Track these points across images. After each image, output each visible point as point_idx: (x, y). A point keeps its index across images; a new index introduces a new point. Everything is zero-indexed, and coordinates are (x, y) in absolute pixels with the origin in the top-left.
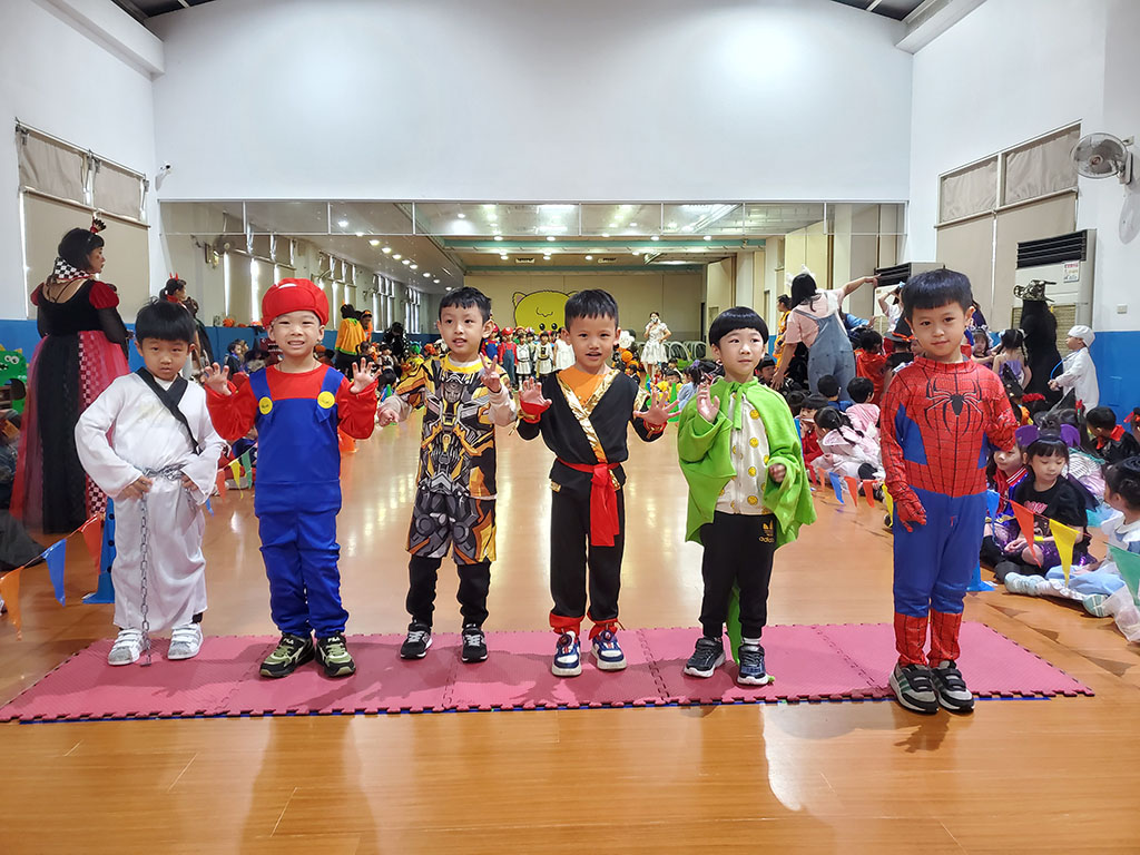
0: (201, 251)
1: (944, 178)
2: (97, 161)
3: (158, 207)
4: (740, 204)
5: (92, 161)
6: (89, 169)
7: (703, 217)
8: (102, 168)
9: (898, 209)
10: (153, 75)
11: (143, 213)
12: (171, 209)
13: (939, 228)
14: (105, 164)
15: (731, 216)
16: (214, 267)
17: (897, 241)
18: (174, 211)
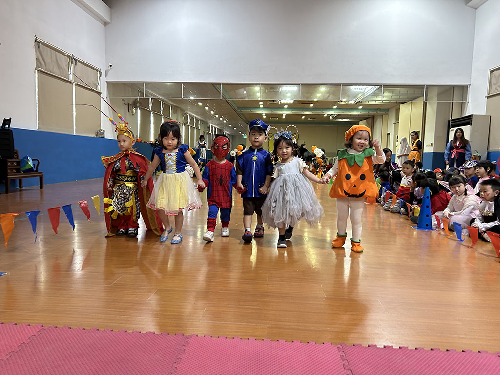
0: (126, 107)
1: (492, 71)
2: (76, 60)
3: (106, 85)
4: (381, 86)
5: (73, 60)
6: (72, 63)
7: (360, 95)
8: (78, 63)
9: (464, 89)
10: (106, 24)
11: (99, 87)
12: (112, 85)
13: (488, 97)
14: (79, 62)
15: (375, 94)
16: (133, 115)
17: (462, 105)
18: (113, 86)
